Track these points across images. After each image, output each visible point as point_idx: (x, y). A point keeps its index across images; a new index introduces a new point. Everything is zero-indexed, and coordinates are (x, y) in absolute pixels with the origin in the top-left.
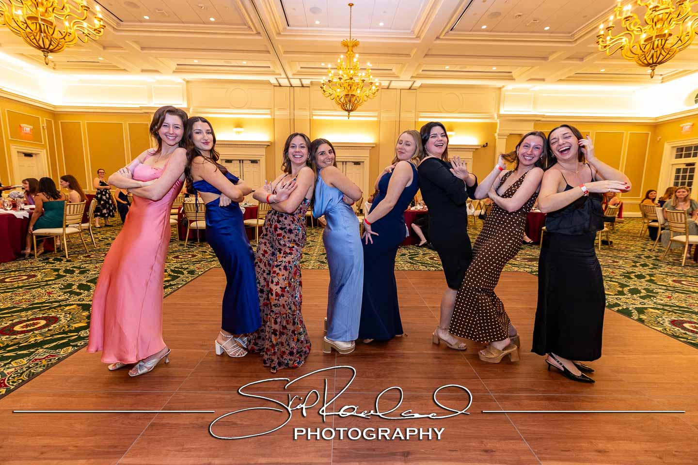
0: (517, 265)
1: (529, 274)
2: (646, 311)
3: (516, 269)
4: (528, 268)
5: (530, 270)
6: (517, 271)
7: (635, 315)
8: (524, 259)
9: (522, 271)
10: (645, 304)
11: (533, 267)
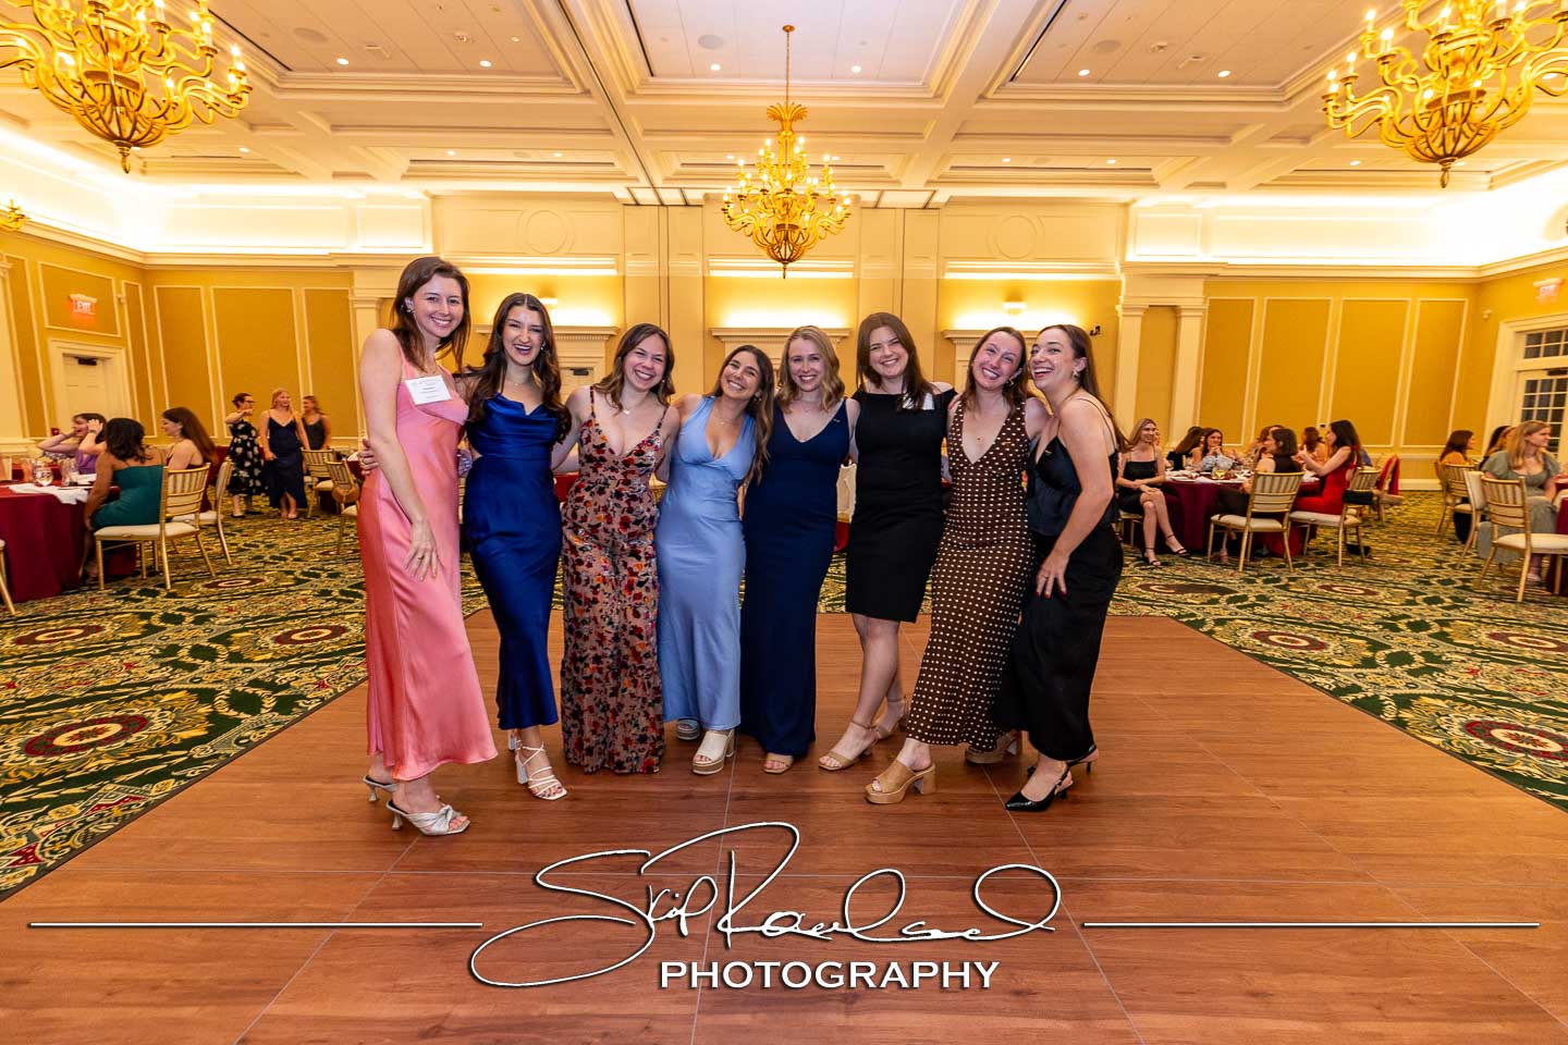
0: (1148, 600)
1: (1173, 621)
2: (1415, 702)
3: (1145, 610)
4: (1174, 607)
5: (1176, 612)
6: (1146, 615)
7: (1390, 711)
8: (1168, 587)
9: (1157, 613)
10: (1417, 686)
11: (1184, 606)
